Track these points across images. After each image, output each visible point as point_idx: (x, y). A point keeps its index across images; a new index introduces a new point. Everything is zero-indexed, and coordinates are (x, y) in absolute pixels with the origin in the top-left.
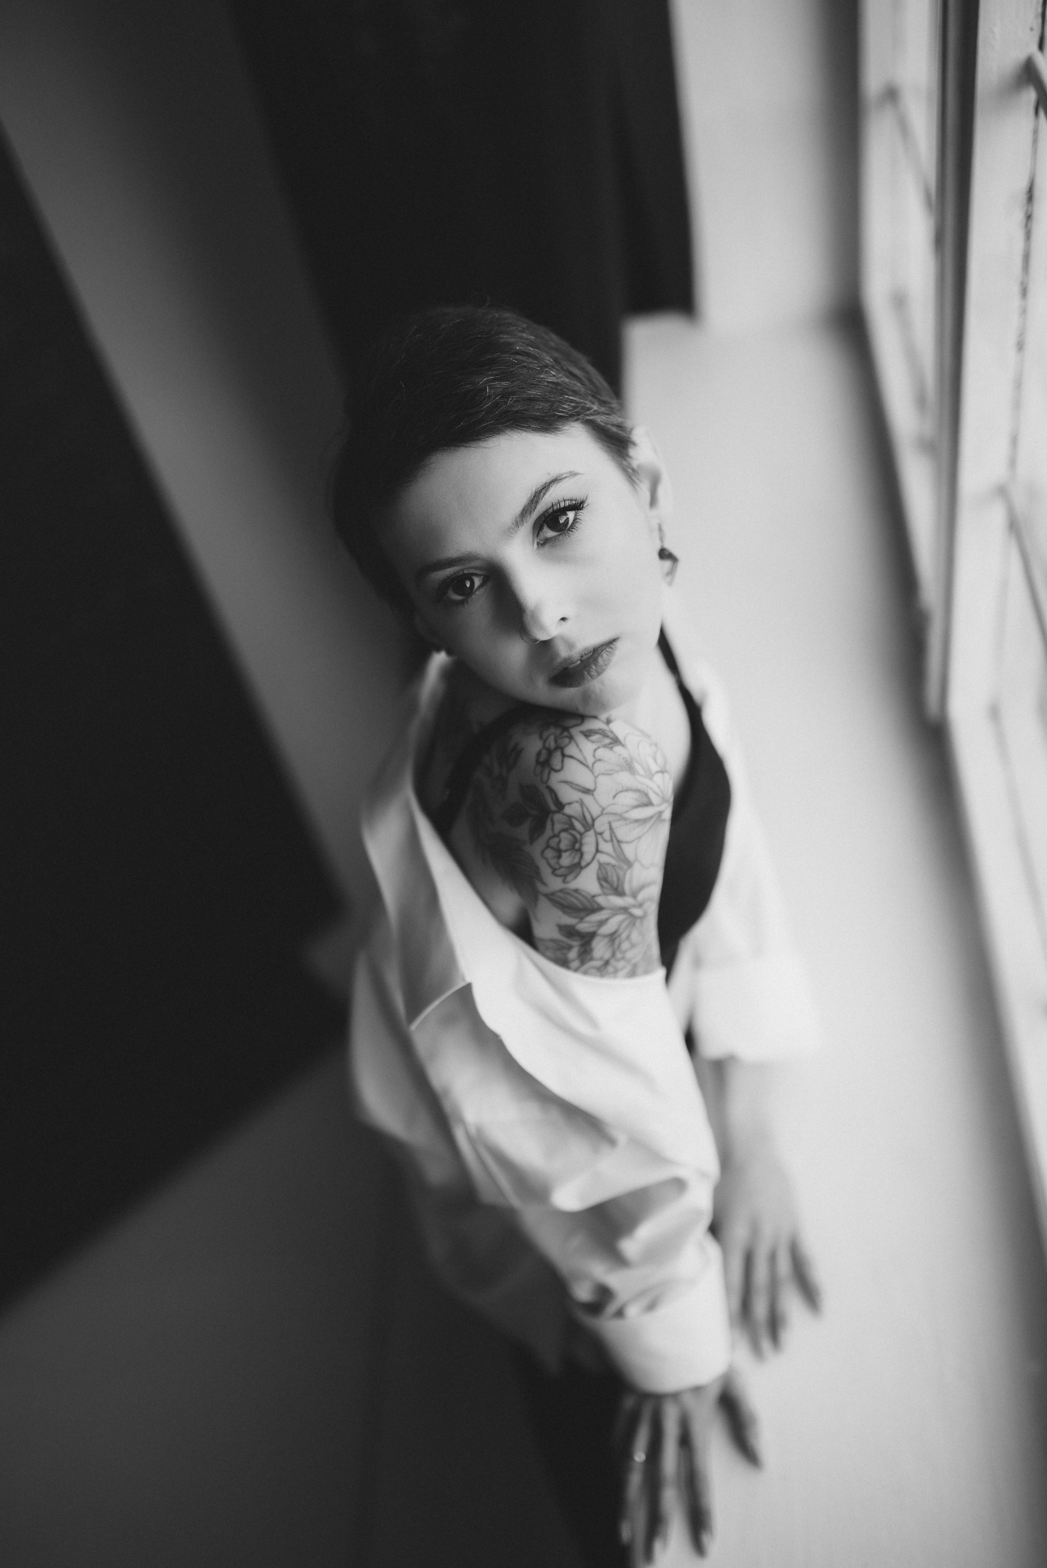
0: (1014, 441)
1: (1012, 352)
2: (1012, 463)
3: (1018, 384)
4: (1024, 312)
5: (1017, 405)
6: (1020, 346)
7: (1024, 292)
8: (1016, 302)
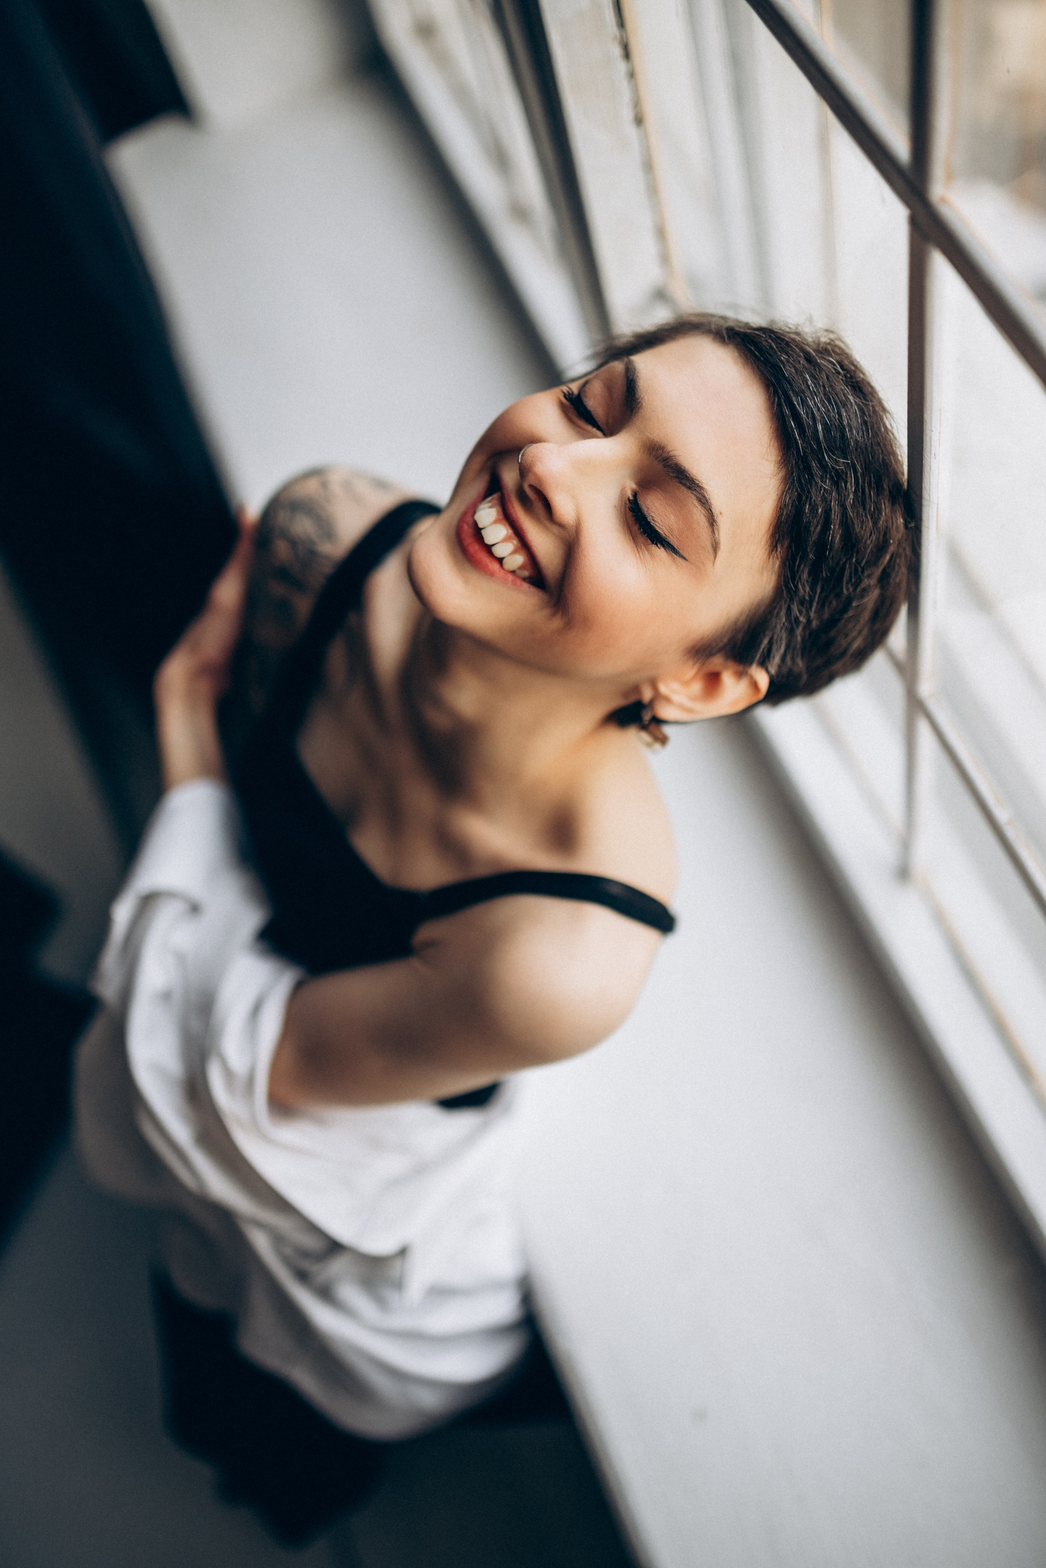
0: (661, 233)
1: (631, 130)
2: (665, 258)
3: (648, 166)
4: (632, 75)
5: (653, 190)
6: (639, 120)
7: (627, 54)
8: (621, 66)
